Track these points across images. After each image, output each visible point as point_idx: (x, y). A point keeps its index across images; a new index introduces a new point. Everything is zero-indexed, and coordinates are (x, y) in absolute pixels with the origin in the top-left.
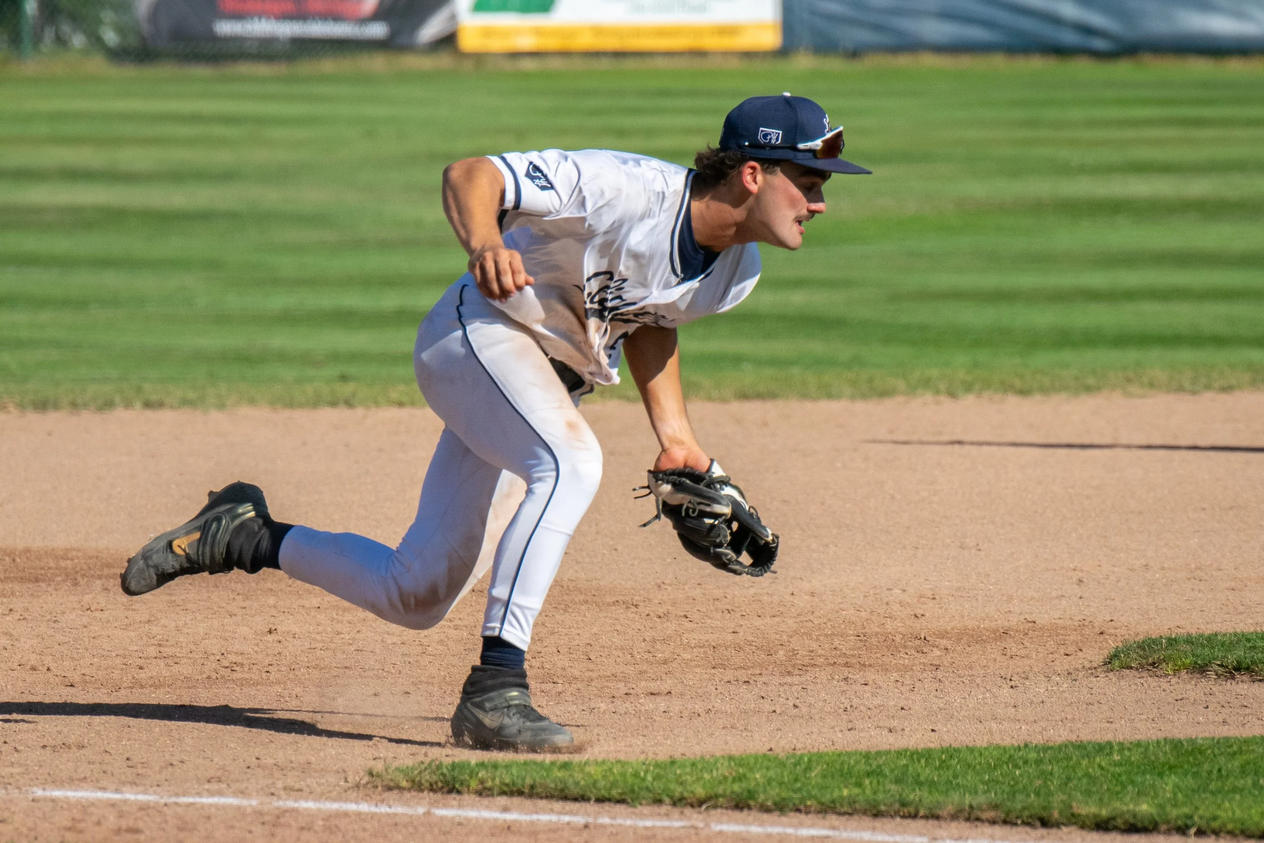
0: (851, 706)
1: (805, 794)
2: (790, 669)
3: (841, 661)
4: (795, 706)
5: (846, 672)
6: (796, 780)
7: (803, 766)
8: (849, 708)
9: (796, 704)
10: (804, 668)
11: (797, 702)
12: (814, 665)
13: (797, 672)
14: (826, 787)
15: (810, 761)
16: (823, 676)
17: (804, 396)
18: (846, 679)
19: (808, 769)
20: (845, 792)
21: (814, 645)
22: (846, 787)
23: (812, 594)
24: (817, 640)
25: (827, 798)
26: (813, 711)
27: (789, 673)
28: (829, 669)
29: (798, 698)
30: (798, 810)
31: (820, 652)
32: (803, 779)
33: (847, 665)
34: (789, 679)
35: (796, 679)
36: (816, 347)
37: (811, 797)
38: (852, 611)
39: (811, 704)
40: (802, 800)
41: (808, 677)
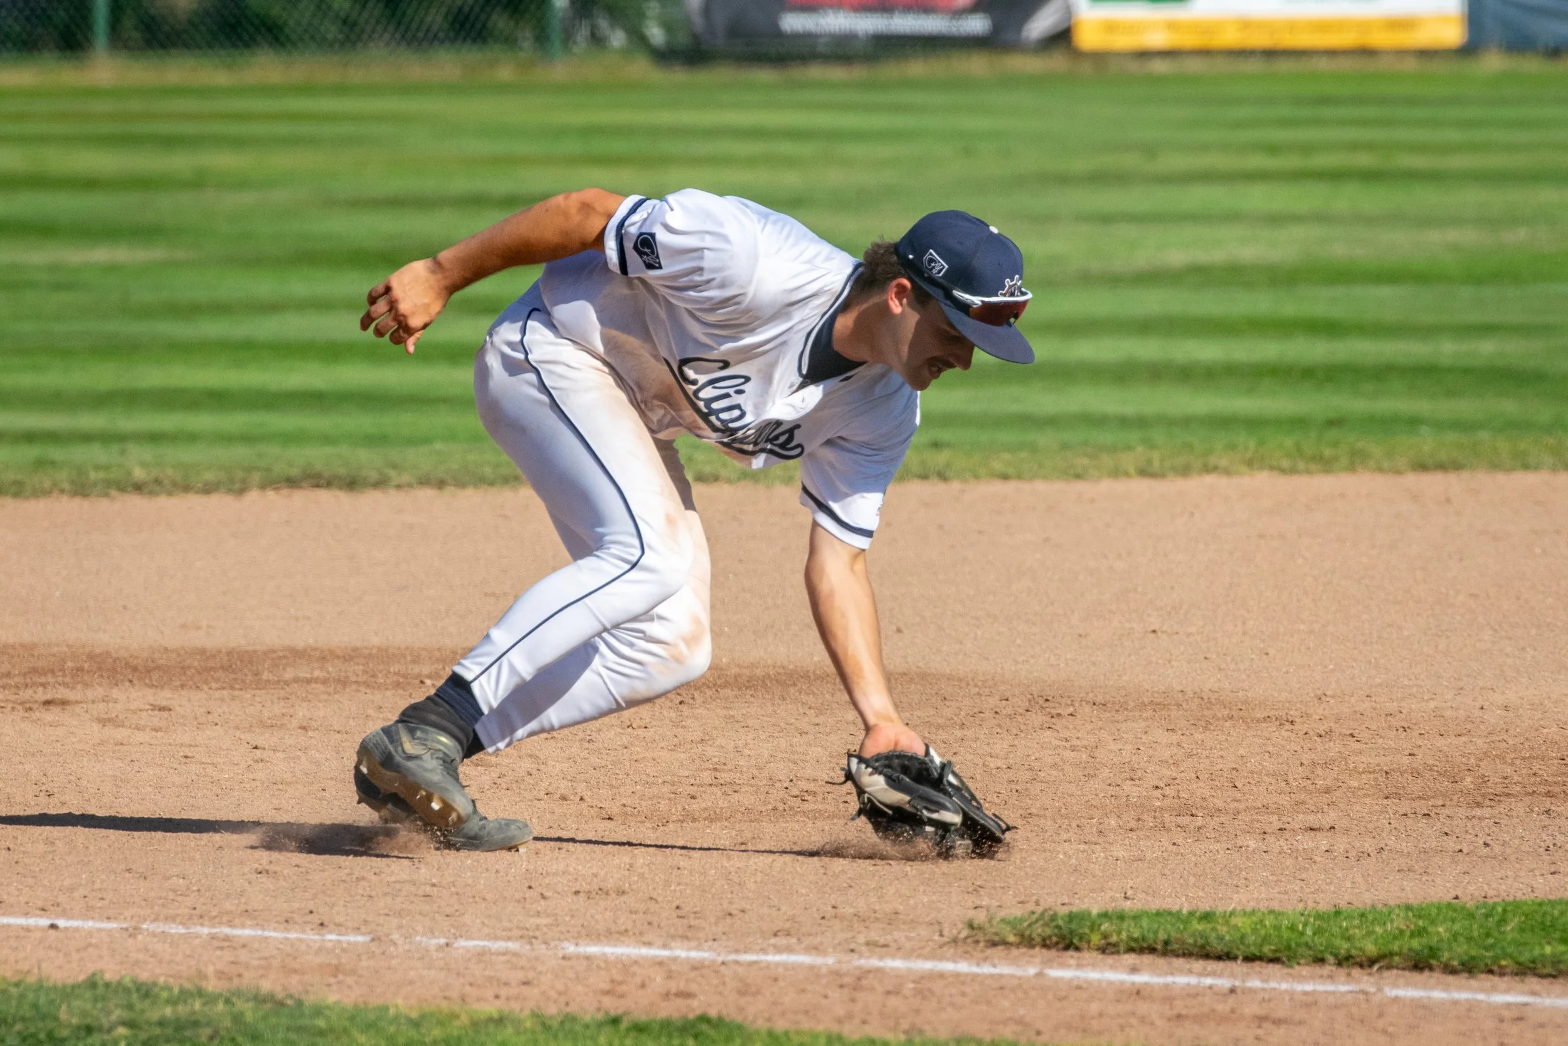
0: (1554, 845)
1: (1499, 951)
2: (1479, 799)
3: (1541, 789)
4: (1486, 845)
5: (1547, 803)
6: (1488, 935)
7: (1496, 918)
8: (1551, 846)
9: (1488, 842)
10: (1496, 798)
11: (1488, 840)
12: (1508, 795)
13: (1488, 803)
14: (1526, 944)
15: (1505, 911)
16: (1520, 808)
17: (1495, 466)
18: (1548, 812)
19: (1503, 921)
20: (1548, 950)
21: (1509, 771)
22: (1549, 943)
23: (1506, 708)
24: (1513, 764)
25: (1525, 957)
26: (1508, 851)
27: (1478, 805)
28: (1527, 800)
29: (1489, 835)
30: (1491, 972)
31: (1516, 778)
32: (1496, 934)
33: (1549, 794)
34: (1478, 812)
35: (1486, 812)
36: (1509, 406)
37: (1506, 956)
38: (1555, 729)
39: (1505, 841)
40: (1496, 959)
41: (1501, 808)
